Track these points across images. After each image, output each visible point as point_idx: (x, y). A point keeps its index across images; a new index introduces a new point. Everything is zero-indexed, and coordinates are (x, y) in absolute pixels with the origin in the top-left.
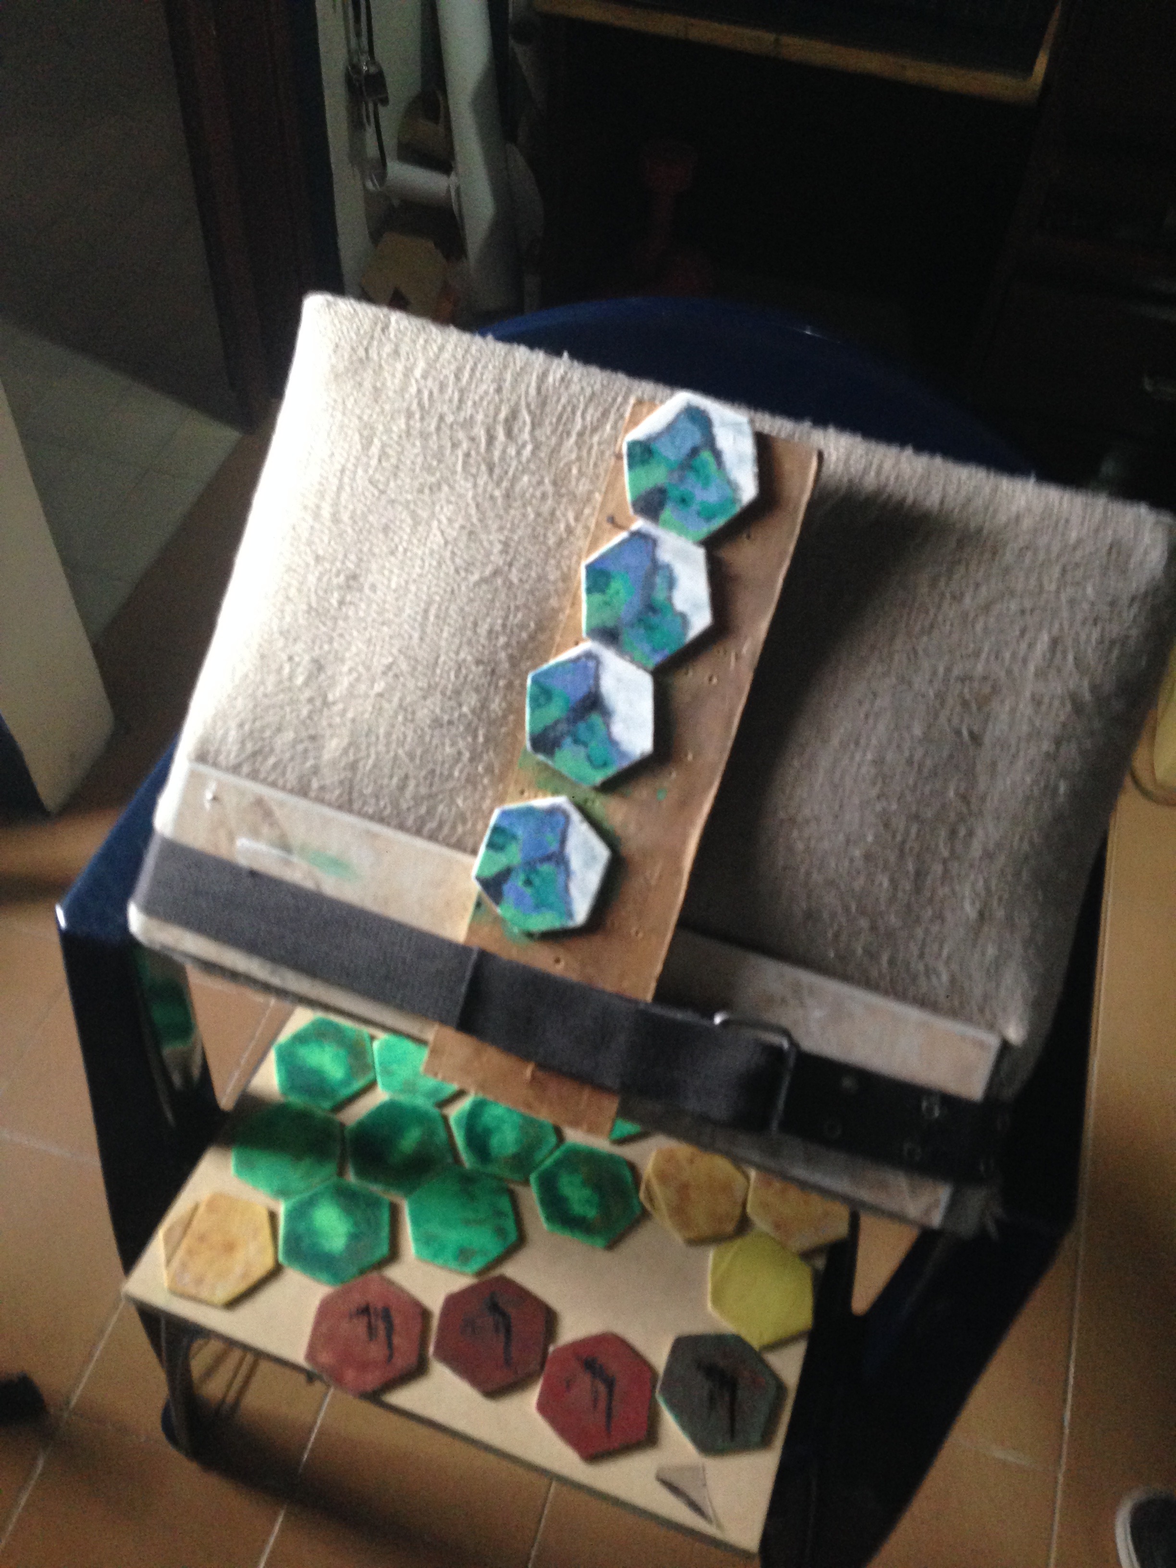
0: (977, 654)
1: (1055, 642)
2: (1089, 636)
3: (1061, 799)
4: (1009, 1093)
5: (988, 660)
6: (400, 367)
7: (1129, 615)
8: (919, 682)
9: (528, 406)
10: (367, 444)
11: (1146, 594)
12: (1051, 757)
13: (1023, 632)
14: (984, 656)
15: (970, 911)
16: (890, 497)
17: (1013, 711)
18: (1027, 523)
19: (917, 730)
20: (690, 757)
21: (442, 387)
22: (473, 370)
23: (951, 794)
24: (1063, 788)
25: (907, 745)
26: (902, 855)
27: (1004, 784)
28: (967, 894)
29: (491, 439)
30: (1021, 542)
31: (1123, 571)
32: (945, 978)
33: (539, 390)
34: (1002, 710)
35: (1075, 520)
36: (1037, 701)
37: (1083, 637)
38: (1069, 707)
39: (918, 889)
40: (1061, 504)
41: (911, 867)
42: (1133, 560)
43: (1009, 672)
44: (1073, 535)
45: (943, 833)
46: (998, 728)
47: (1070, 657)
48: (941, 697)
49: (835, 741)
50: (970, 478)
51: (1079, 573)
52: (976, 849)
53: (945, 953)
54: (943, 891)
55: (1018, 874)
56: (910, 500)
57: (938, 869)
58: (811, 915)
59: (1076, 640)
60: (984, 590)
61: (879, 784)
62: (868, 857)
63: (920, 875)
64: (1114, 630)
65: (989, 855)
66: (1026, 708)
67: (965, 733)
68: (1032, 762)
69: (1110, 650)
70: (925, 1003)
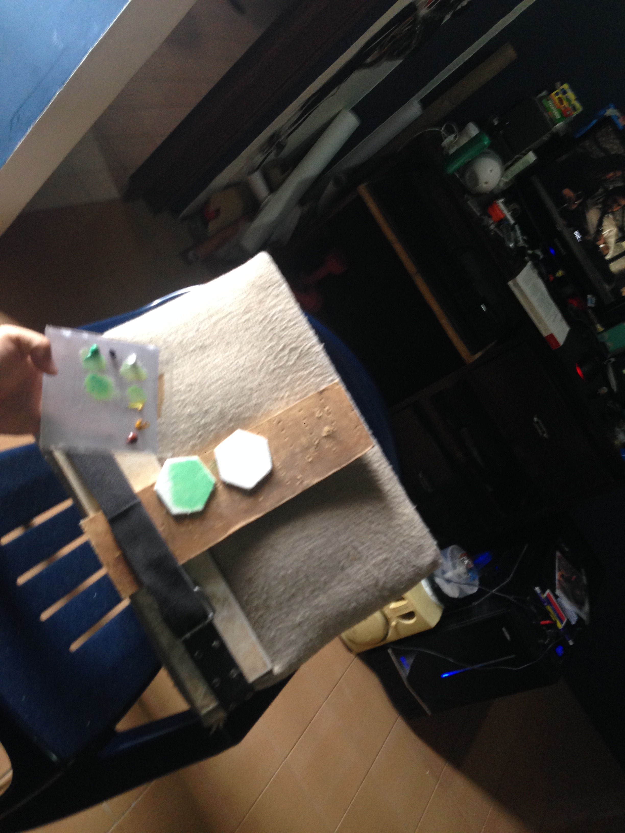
0: (363, 544)
1: (386, 560)
2: (395, 566)
3: (350, 607)
4: (259, 688)
5: (365, 548)
6: (274, 302)
7: (410, 570)
8: (343, 537)
9: (301, 351)
10: (245, 313)
11: (418, 568)
12: (358, 592)
13: (381, 548)
14: (365, 546)
15: (298, 619)
16: (376, 476)
17: (359, 569)
18: (405, 518)
19: (330, 551)
20: (261, 499)
21: (282, 320)
22: (294, 325)
23: (323, 579)
24: (354, 604)
25: (323, 553)
26: (294, 585)
27: (339, 589)
28: (301, 614)
29: (283, 349)
30: (399, 522)
31: (417, 556)
32: (272, 634)
33: (309, 349)
34: (357, 566)
35: (417, 529)
36: (368, 572)
37: (394, 565)
38: (374, 582)
39: (289, 600)
40: (417, 521)
41: (293, 590)
42: (423, 555)
43: (367, 557)
44: (413, 533)
45: (310, 589)
46: (350, 571)
47: (386, 568)
48: (344, 547)
49: (305, 533)
50: (400, 490)
51: (406, 546)
52: (316, 602)
53: (279, 626)
54: (295, 607)
55: (320, 620)
56: (381, 482)
57: (299, 598)
58: (250, 581)
59: (391, 564)
60: (380, 527)
61: (305, 558)
62: (284, 577)
63: (293, 595)
64: (403, 571)
65: (317, 607)
66: (363, 572)
67: (341, 564)
68: (351, 590)
69: (397, 575)
70: (260, 637)
